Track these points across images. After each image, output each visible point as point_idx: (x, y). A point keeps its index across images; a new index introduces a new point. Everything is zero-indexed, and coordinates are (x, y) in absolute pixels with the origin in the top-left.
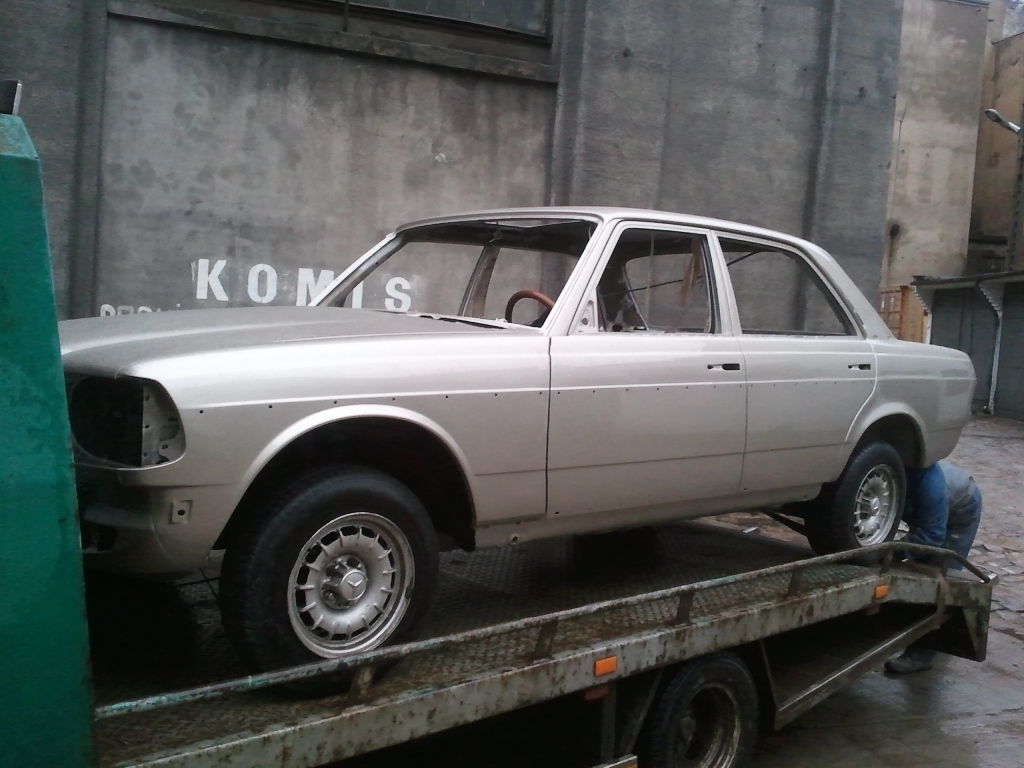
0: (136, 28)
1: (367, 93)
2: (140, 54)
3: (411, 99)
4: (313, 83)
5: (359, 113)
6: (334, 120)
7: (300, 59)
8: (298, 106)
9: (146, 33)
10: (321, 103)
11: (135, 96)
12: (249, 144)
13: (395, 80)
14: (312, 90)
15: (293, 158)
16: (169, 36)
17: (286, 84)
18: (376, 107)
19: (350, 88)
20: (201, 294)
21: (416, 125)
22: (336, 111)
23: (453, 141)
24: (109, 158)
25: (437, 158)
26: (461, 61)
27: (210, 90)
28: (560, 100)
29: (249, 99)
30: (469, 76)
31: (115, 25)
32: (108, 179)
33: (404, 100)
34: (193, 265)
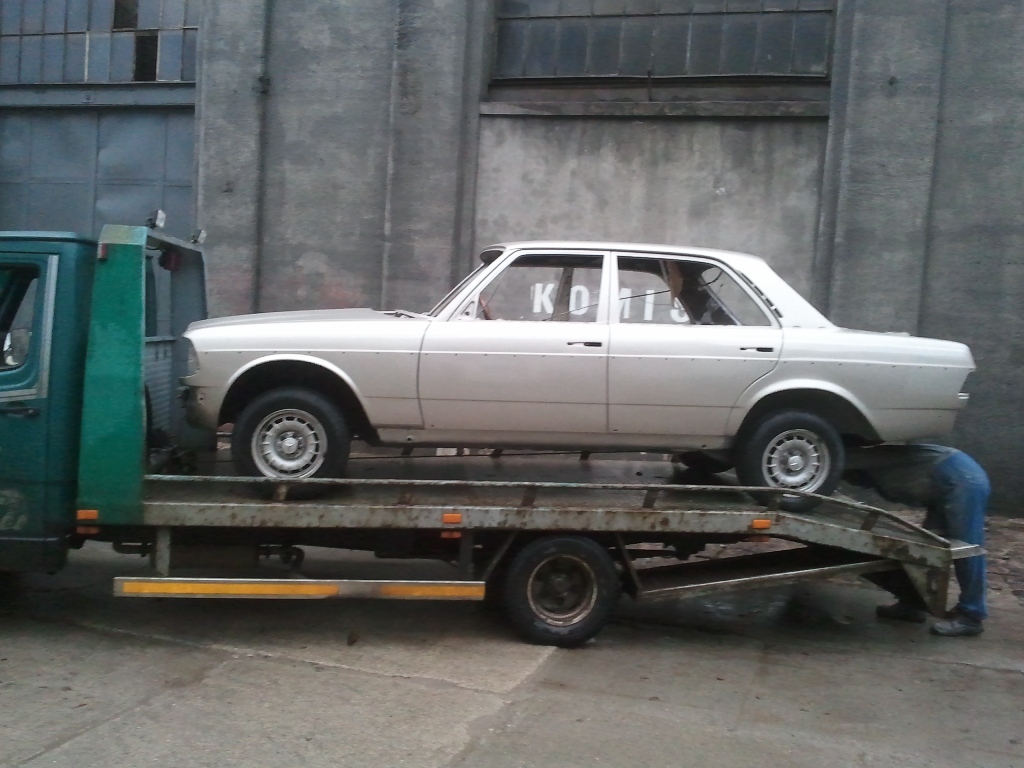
0: (498, 121)
1: (661, 145)
2: (500, 141)
3: (697, 146)
4: (619, 144)
5: (654, 163)
6: (634, 171)
7: (610, 128)
8: (607, 164)
9: (505, 124)
10: (626, 159)
11: (497, 170)
12: (572, 197)
13: (683, 133)
14: (618, 150)
15: (602, 204)
16: (520, 124)
17: (599, 149)
18: (668, 158)
19: (647, 145)
20: (537, 309)
21: (701, 168)
22: (636, 164)
23: (733, 177)
24: (479, 216)
25: (717, 192)
26: (740, 110)
27: (547, 161)
28: (830, 130)
29: (572, 163)
30: (746, 121)
31: (485, 122)
32: (479, 230)
33: (691, 149)
34: (532, 288)
